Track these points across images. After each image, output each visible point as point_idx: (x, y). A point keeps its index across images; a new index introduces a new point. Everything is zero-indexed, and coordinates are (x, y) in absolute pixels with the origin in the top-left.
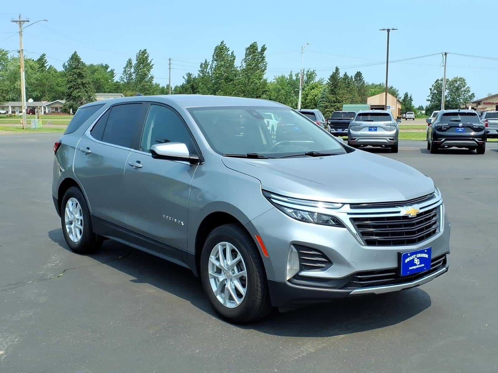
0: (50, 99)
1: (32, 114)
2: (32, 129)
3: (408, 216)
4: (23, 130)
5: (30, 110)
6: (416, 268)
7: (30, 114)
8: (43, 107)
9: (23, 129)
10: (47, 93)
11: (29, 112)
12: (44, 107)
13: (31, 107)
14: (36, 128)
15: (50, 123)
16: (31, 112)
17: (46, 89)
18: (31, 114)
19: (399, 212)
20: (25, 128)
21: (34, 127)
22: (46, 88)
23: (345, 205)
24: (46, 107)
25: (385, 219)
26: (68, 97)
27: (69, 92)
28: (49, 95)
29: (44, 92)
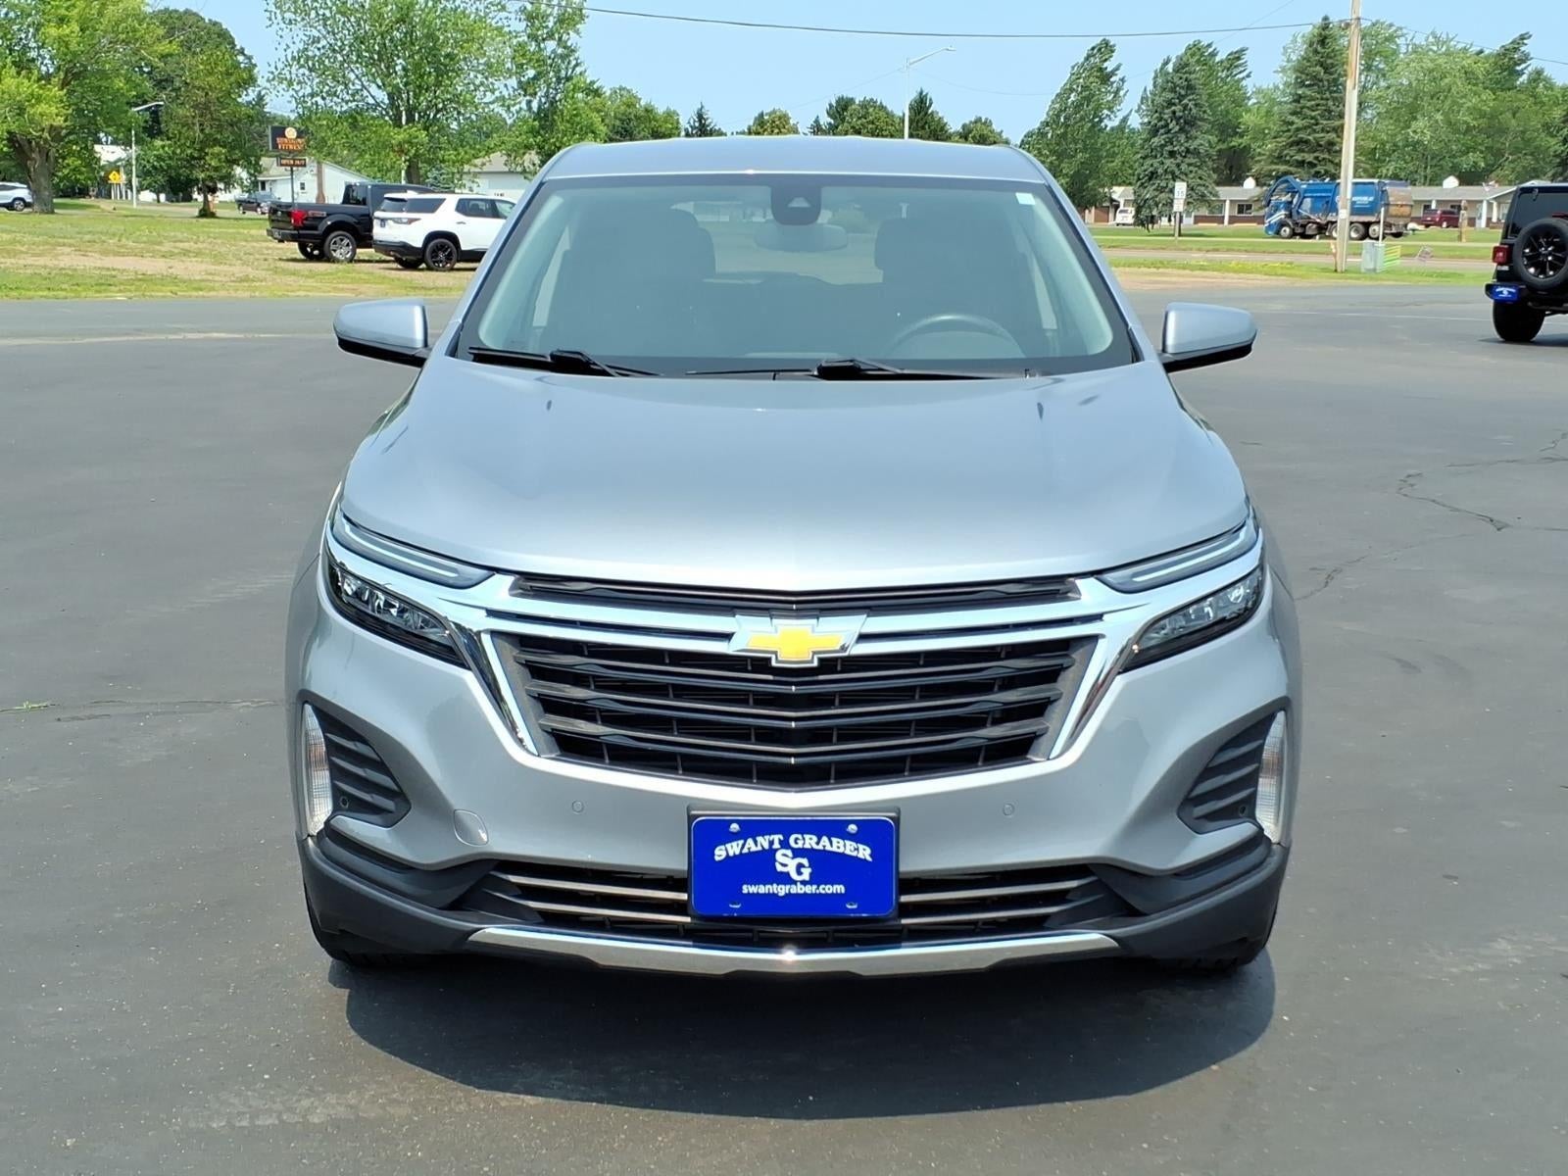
0: (1516, 179)
1: (1448, 227)
2: (1363, 270)
3: (769, 659)
4: (1335, 274)
5: (1444, 212)
6: (789, 895)
7: (1441, 225)
8: (1485, 204)
9: (1336, 271)
10: (1508, 158)
11: (1441, 218)
12: (1488, 201)
13: (1450, 205)
14: (1374, 270)
15: (1427, 253)
16: (1448, 220)
17: (1507, 145)
18: (1445, 224)
19: (727, 637)
20: (1339, 270)
21: (1371, 267)
22: (1507, 142)
23: (498, 577)
24: (1495, 204)
25: (664, 660)
26: (1560, 169)
27: (1563, 151)
28: (1512, 165)
29: (1499, 154)
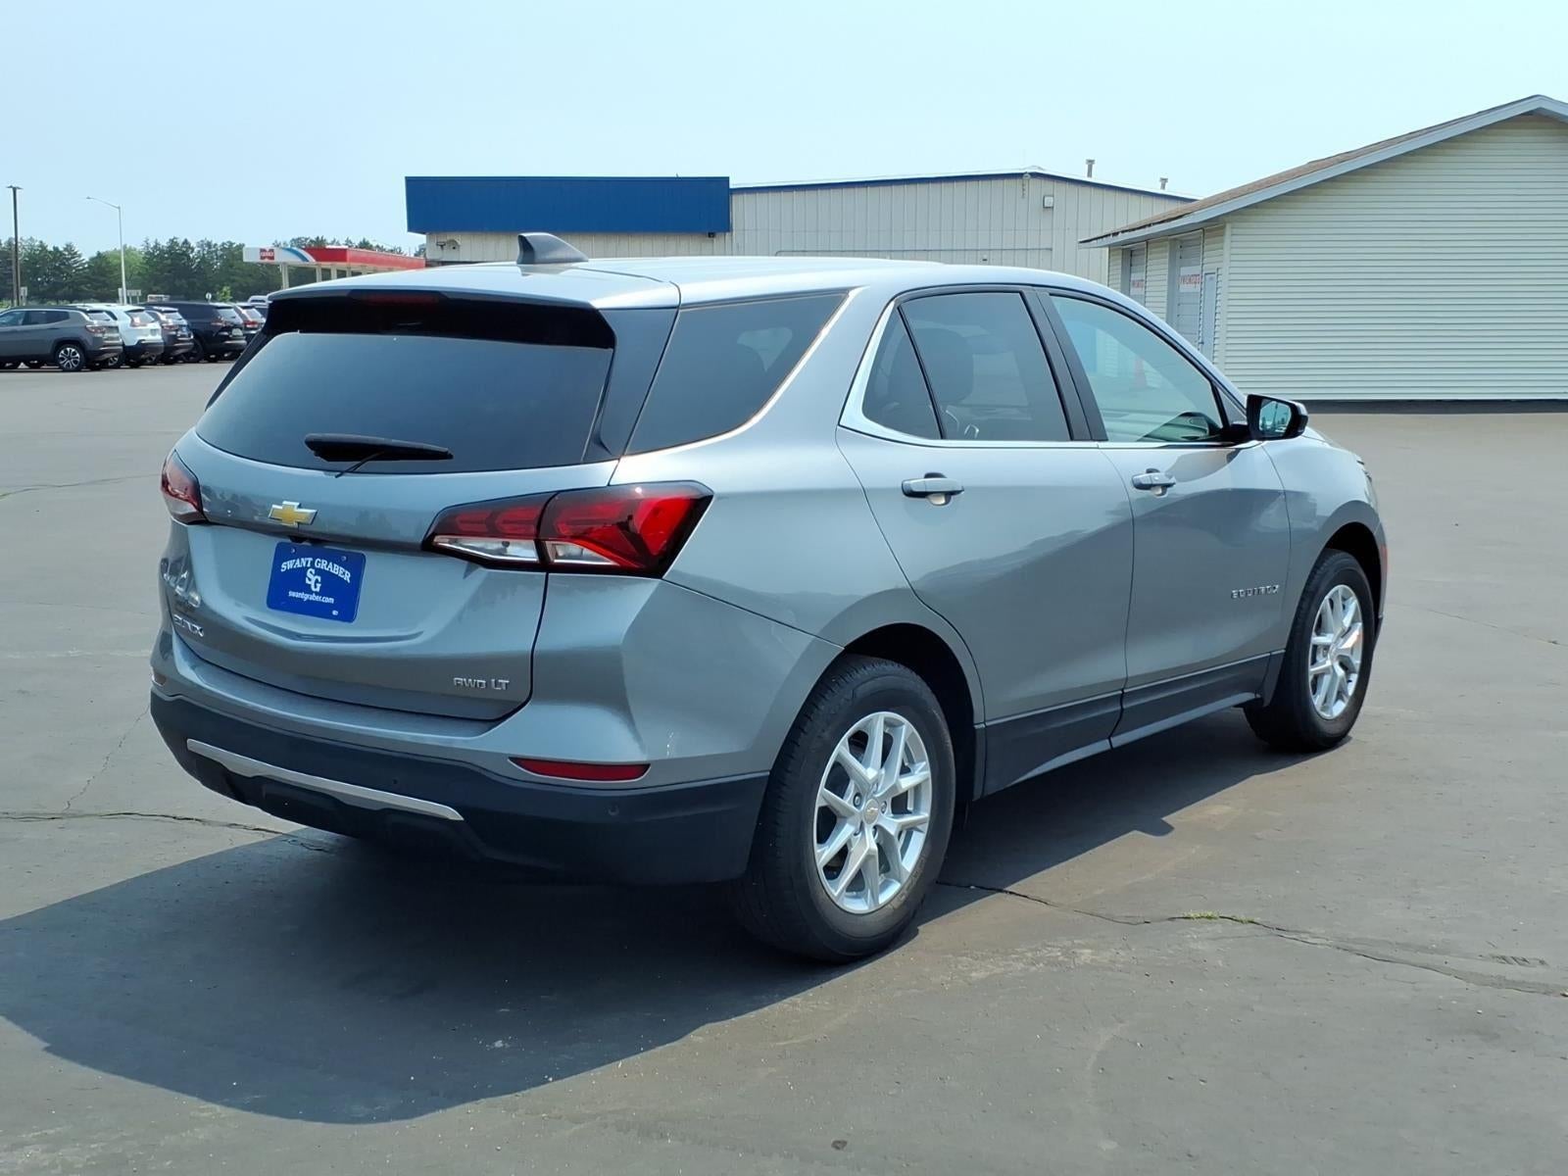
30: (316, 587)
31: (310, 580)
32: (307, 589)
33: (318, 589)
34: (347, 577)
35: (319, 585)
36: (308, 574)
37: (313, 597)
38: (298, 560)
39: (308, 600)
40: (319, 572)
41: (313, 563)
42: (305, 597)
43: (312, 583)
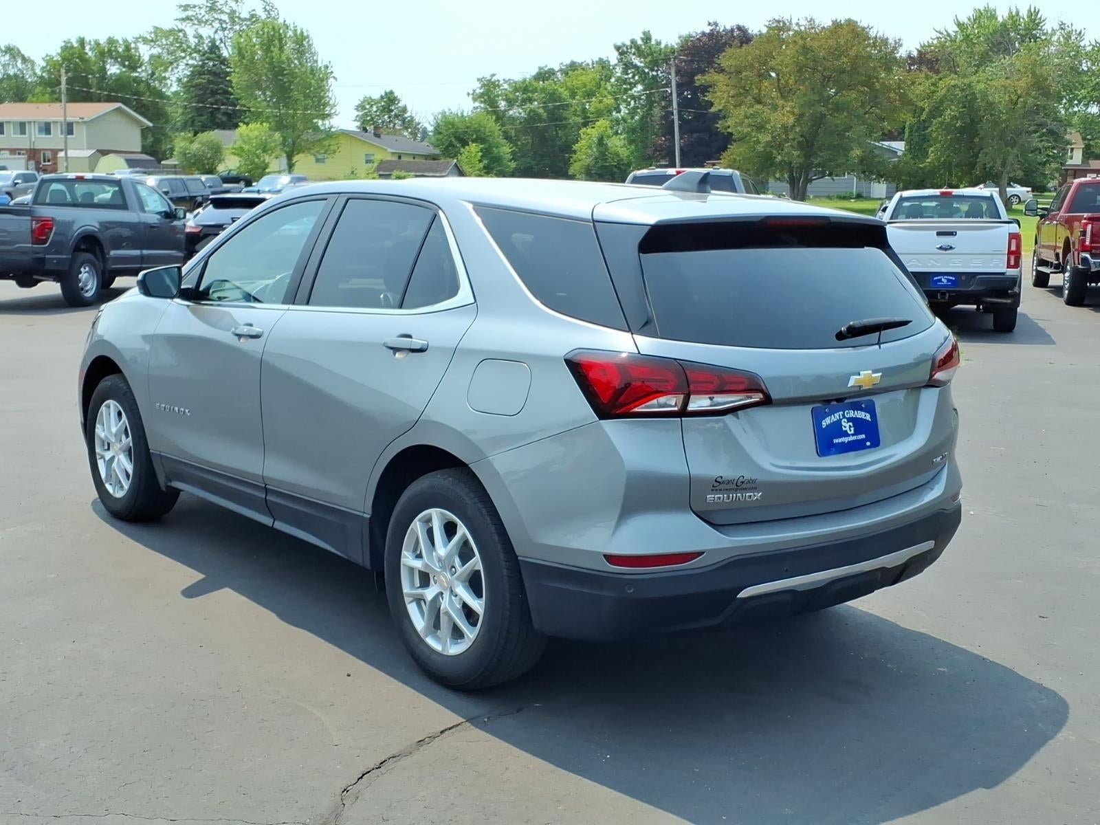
30: (850, 430)
31: (845, 427)
32: (846, 434)
33: (852, 432)
34: (868, 417)
35: (852, 429)
36: (843, 424)
37: (851, 438)
38: (833, 416)
39: (848, 441)
40: (849, 420)
41: (843, 415)
42: (846, 440)
43: (847, 429)
